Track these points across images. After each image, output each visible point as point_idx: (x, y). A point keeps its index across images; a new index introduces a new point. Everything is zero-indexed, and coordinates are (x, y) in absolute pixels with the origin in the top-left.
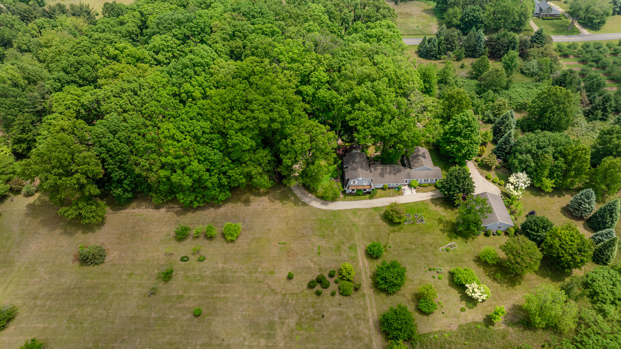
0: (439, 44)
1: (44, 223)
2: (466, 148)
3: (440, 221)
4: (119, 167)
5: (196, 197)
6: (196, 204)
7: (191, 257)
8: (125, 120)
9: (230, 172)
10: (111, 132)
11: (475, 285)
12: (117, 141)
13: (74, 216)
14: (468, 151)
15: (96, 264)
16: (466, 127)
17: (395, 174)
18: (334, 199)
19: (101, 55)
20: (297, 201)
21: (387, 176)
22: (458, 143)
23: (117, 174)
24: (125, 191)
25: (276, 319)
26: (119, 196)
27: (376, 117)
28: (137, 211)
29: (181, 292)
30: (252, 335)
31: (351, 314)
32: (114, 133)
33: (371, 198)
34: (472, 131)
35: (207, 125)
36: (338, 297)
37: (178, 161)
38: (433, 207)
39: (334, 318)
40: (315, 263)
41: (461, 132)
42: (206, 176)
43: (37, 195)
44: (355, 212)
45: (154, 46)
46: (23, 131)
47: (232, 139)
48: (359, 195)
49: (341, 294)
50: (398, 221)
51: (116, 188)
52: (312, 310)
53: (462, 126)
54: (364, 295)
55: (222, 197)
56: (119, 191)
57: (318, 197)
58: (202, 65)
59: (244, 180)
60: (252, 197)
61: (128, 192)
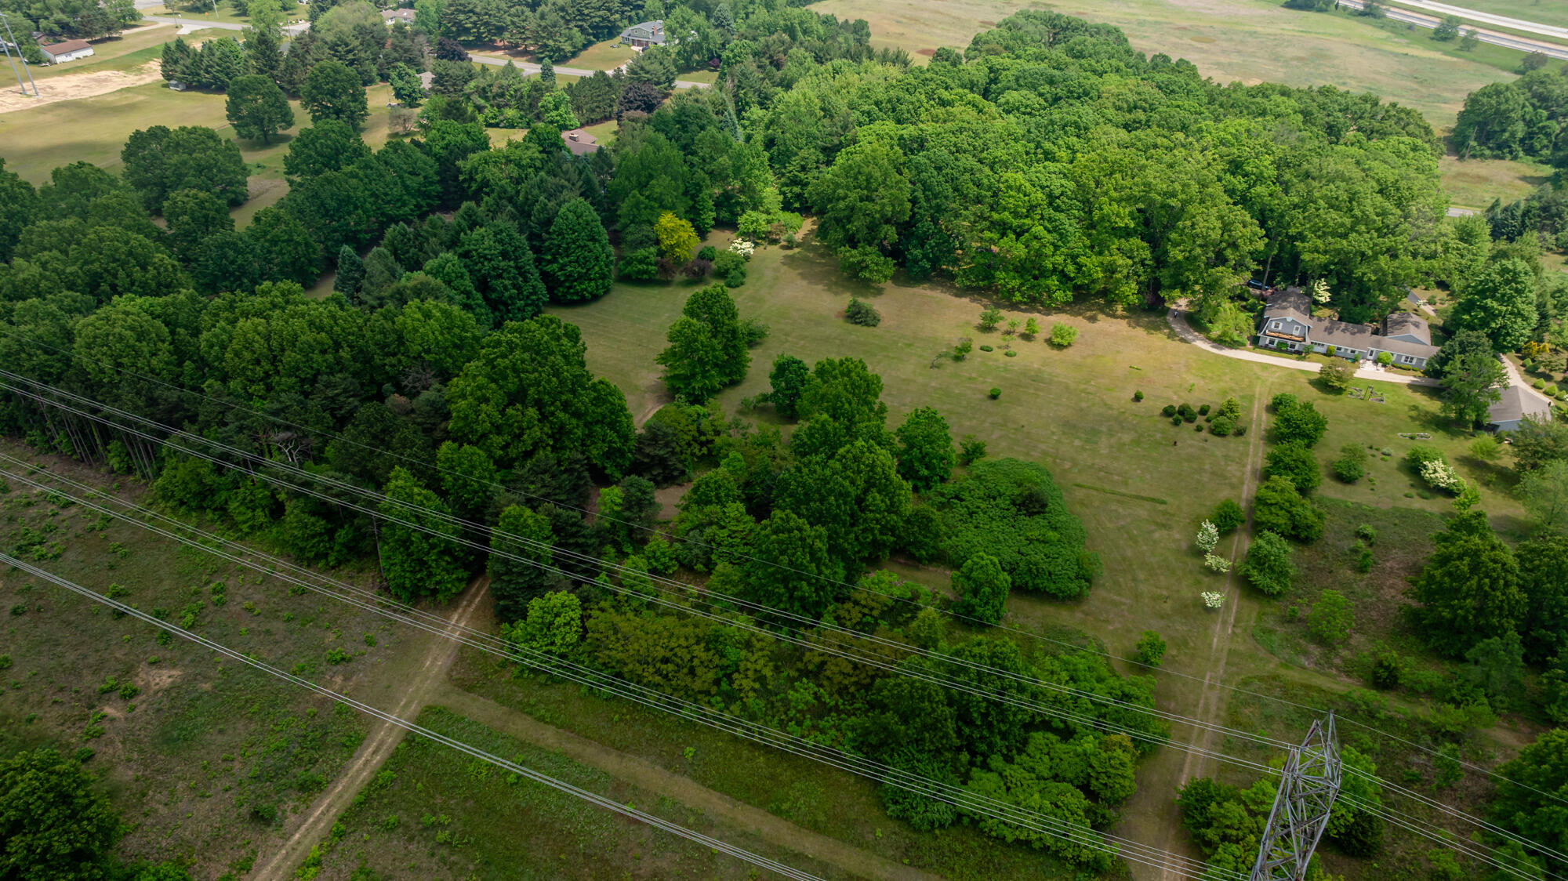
0: (1525, 214)
1: (803, 276)
2: (1500, 321)
3: (1415, 408)
4: (932, 216)
5: (1022, 285)
6: (1018, 297)
7: (996, 350)
8: (957, 159)
9: (1082, 260)
10: (936, 168)
11: (1438, 464)
12: (942, 179)
13: (855, 260)
14: (1504, 327)
15: (868, 325)
16: (1507, 282)
17: (1353, 334)
18: (1234, 345)
19: (930, 98)
20: (1172, 335)
21: (1337, 334)
22: (1485, 309)
23: (926, 225)
24: (925, 256)
25: (1104, 429)
26: (916, 261)
27: (1342, 225)
28: (929, 292)
29: (974, 375)
30: (1064, 433)
31: (1219, 454)
32: (939, 169)
33: (1303, 359)
34: (1519, 292)
35: (1071, 185)
36: (1204, 434)
37: (1015, 223)
38: (1409, 392)
39: (1190, 450)
40: (1180, 397)
41: (1495, 289)
42: (1049, 250)
43: (797, 250)
44: (1265, 367)
45: (1007, 102)
46: (803, 168)
47: (1101, 209)
48: (1280, 351)
49: (1212, 432)
50: (1337, 384)
51: (915, 247)
52: (1158, 436)
53: (1498, 279)
54: (1247, 444)
55: (1059, 295)
56: (918, 252)
57: (1209, 339)
58: (1078, 127)
59: (1101, 275)
60: (1100, 316)
61: (929, 260)
